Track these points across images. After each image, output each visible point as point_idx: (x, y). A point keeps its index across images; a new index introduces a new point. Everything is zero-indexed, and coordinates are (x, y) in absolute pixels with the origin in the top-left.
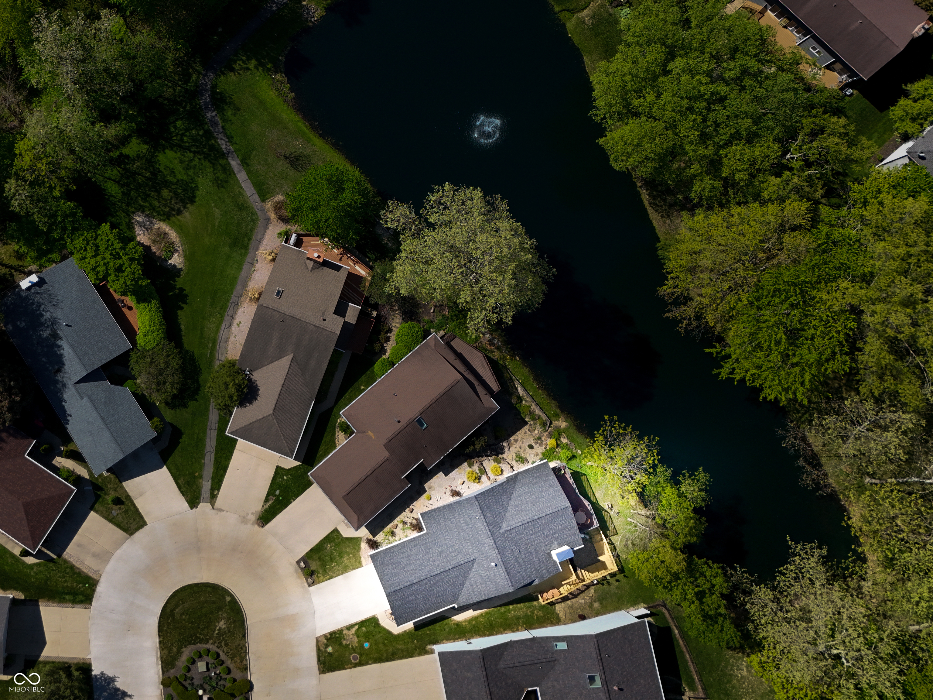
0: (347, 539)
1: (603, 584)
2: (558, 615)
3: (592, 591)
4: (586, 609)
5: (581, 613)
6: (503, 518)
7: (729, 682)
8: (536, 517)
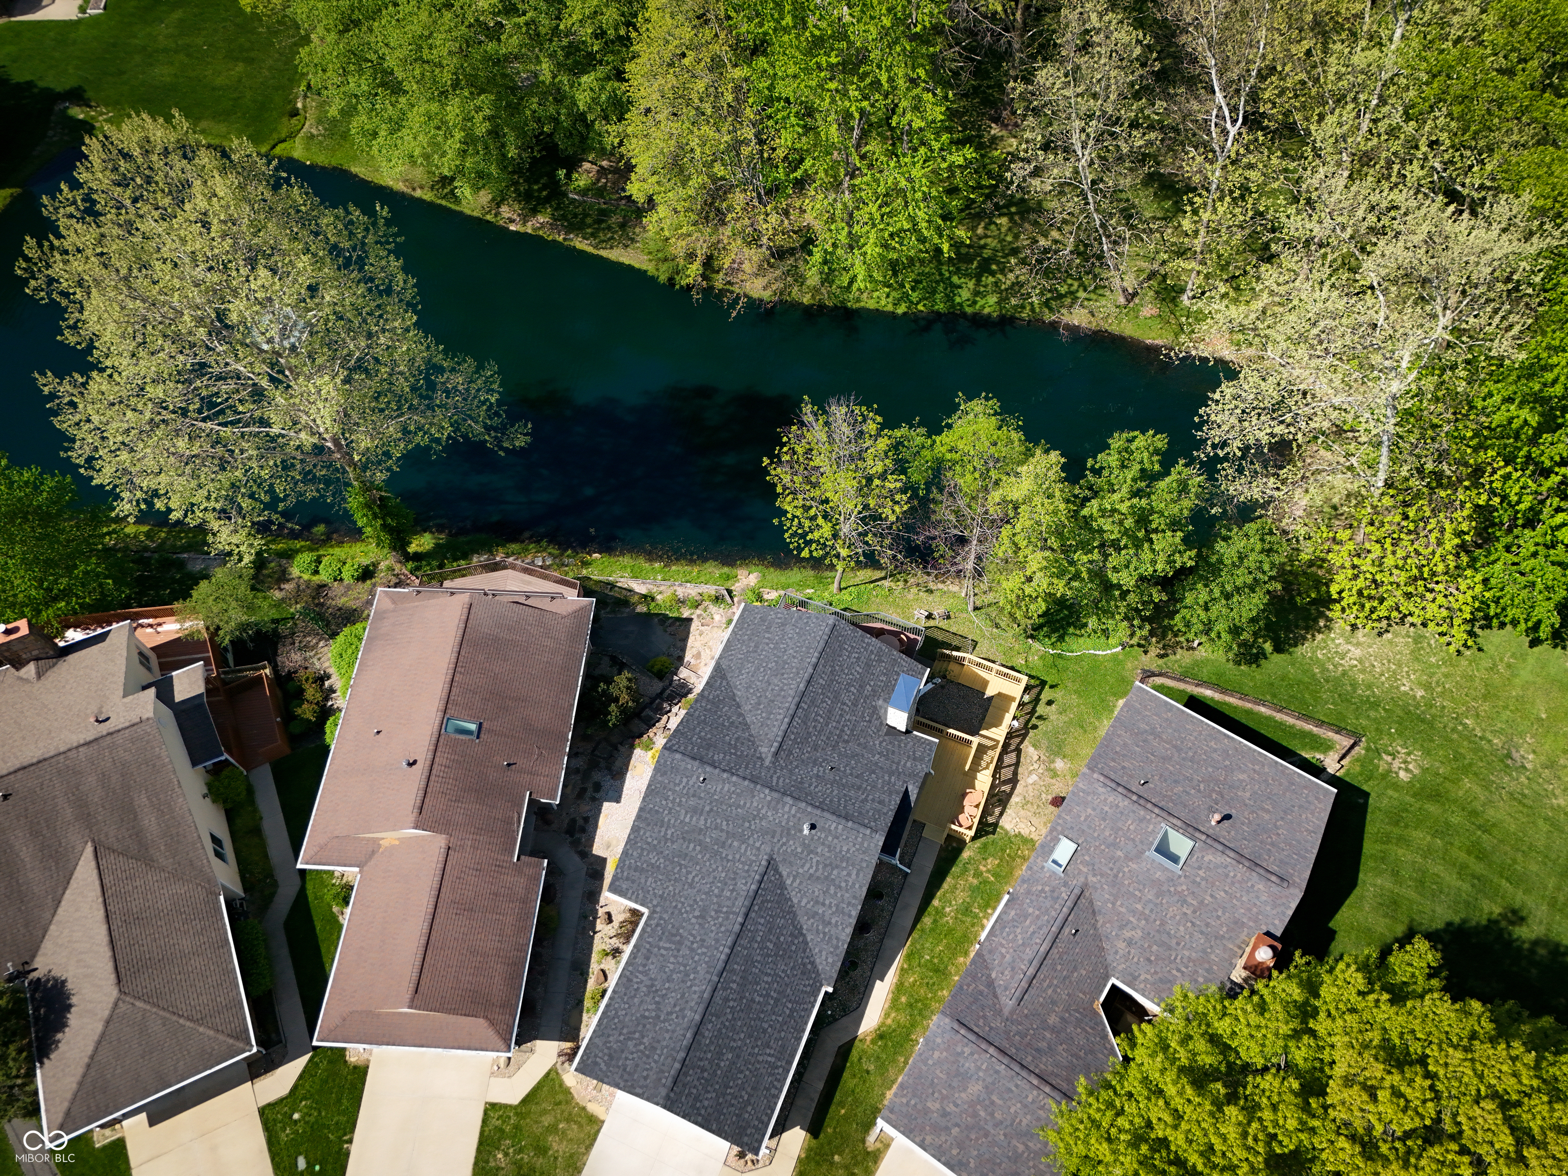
0: (525, 1101)
1: (1035, 727)
2: (1019, 835)
3: (1031, 750)
4: (1049, 785)
5: (1050, 798)
6: (752, 741)
7: (1354, 685)
8: (802, 686)
